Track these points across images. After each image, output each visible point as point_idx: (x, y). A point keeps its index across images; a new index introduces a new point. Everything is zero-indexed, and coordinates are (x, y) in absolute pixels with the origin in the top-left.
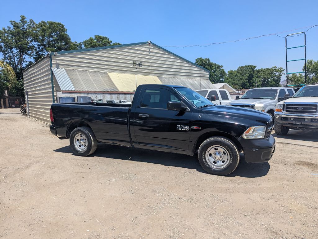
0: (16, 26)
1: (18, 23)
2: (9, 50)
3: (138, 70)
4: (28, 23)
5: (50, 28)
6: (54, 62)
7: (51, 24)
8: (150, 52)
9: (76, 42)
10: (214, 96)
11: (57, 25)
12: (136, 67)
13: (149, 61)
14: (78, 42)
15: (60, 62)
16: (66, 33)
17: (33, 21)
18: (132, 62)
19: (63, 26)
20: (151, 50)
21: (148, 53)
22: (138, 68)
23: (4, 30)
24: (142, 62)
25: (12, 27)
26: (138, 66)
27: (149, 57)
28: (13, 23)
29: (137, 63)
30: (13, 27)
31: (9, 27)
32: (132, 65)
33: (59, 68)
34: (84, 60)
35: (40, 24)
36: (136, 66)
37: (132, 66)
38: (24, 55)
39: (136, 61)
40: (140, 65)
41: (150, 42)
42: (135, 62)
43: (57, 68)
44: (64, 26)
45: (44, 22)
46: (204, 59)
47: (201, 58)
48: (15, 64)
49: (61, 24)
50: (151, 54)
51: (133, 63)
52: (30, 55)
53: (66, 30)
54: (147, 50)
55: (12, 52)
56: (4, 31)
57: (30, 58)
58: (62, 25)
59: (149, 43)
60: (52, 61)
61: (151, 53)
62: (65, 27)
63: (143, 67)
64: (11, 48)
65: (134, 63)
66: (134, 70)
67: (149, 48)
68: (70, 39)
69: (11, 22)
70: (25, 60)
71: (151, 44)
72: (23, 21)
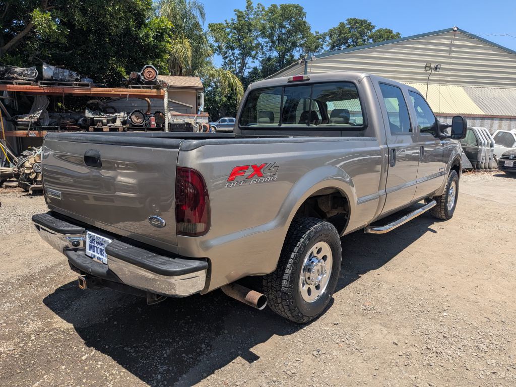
0: (240, 16)
1: (242, 12)
2: (230, 51)
3: (432, 77)
5: (282, 14)
9: (317, 33)
12: (429, 72)
14: (321, 32)
16: (304, 19)
18: (424, 65)
19: (301, 9)
22: (433, 74)
23: (227, 23)
24: (441, 63)
25: (236, 18)
28: (237, 12)
29: (433, 66)
31: (233, 20)
32: (424, 69)
35: (270, 9)
36: (431, 70)
37: (423, 71)
38: (247, 58)
39: (431, 62)
40: (436, 69)
41: (456, 29)
42: (428, 65)
48: (236, 71)
51: (426, 67)
52: (254, 58)
53: (306, 14)
54: (449, 42)
55: (233, 54)
56: (226, 25)
57: (254, 62)
58: (300, 7)
59: (455, 31)
62: (304, 10)
63: (441, 72)
64: (233, 49)
65: (428, 67)
66: (426, 77)
68: (309, 28)
69: (235, 11)
70: (247, 66)
71: (458, 32)
72: (249, 7)
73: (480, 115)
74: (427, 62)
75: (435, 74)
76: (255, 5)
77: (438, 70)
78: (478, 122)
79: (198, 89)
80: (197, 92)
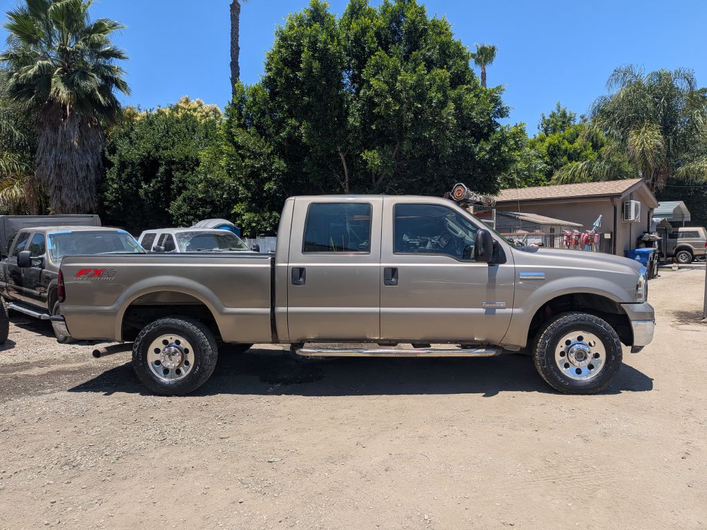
79: (612, 197)
80: (612, 201)
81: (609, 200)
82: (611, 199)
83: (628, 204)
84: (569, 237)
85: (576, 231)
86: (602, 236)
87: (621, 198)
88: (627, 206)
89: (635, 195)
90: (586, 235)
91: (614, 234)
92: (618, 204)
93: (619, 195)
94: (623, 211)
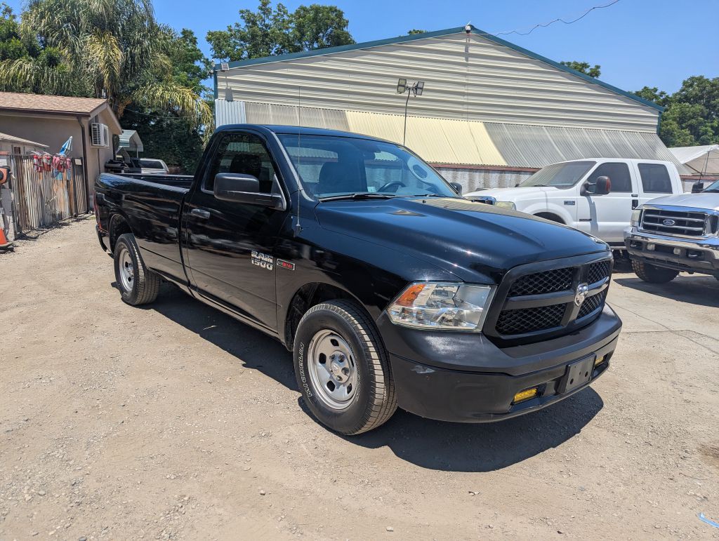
0: (251, 21)
1: (253, 15)
3: (411, 104)
4: (274, 12)
5: (315, 19)
6: (221, 86)
7: (317, 10)
8: (467, 55)
10: (606, 178)
11: (328, 12)
12: (405, 94)
13: (463, 80)
15: (235, 87)
16: (345, 29)
17: (283, 7)
18: (395, 83)
19: (340, 14)
20: (472, 50)
21: (462, 60)
22: (412, 99)
23: (231, 30)
24: (423, 81)
25: (243, 24)
26: (411, 92)
27: (464, 70)
28: (245, 15)
29: (410, 84)
30: (245, 24)
31: (238, 25)
32: (396, 90)
33: (232, 101)
34: (289, 80)
35: (297, 12)
36: (407, 92)
37: (393, 92)
39: (405, 79)
40: (416, 89)
41: (468, 28)
42: (402, 82)
43: (228, 101)
44: (342, 13)
45: (304, 9)
46: (711, 80)
47: (702, 77)
49: (336, 10)
50: (472, 61)
51: (399, 85)
53: (347, 22)
54: (462, 49)
56: (229, 33)
58: (339, 11)
59: (468, 31)
60: (219, 83)
61: (470, 59)
62: (345, 17)
63: (425, 95)
65: (402, 86)
66: (402, 103)
67: (467, 46)
69: (242, 12)
71: (472, 33)
72: (265, 9)
73: (499, 166)
74: (400, 78)
75: (415, 99)
76: (273, 6)
77: (419, 91)
78: (494, 177)
79: (80, 116)
80: (79, 121)
81: (75, 119)
82: (78, 118)
83: (96, 127)
84: (40, 160)
85: (47, 154)
86: (73, 161)
87: (90, 119)
88: (95, 130)
89: (100, 119)
90: (58, 159)
91: (84, 159)
92: (84, 124)
93: (86, 115)
94: (90, 135)
